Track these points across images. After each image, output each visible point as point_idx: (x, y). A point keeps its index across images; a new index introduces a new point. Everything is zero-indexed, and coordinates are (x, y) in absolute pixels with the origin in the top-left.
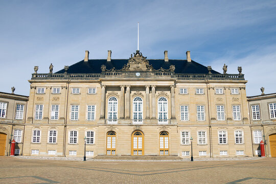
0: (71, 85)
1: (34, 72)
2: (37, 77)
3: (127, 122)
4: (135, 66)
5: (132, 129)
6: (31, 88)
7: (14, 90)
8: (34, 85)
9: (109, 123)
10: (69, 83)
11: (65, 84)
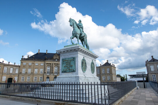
0: (35, 62)
1: (22, 58)
2: (23, 60)
3: (53, 74)
4: (56, 57)
5: (54, 76)
6: (21, 63)
7: (15, 63)
8: (22, 62)
9: (47, 74)
10: (34, 62)
11: (33, 62)
